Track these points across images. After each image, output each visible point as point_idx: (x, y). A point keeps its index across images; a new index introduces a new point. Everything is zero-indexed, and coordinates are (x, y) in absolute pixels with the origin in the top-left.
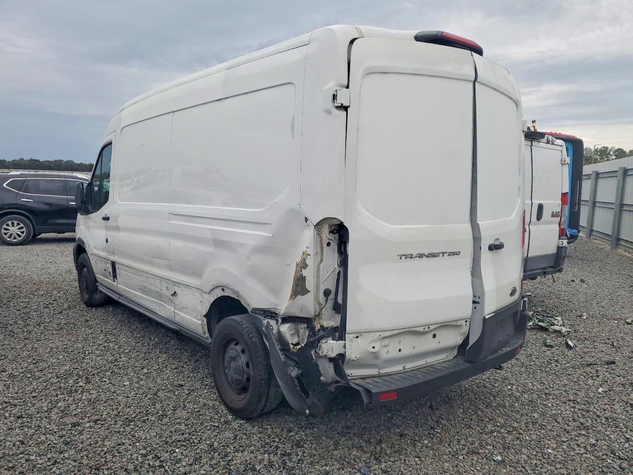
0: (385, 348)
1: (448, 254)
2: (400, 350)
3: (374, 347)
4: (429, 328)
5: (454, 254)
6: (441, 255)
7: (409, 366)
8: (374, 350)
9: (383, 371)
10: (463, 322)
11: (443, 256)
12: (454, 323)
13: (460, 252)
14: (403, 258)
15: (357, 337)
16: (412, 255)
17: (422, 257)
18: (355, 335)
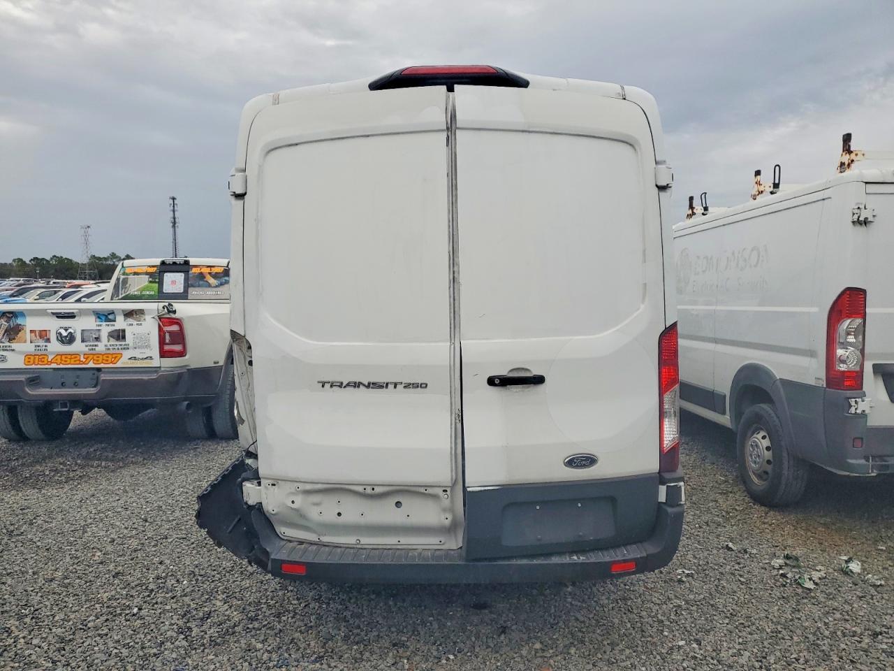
0: (316, 507)
1: (403, 385)
2: (339, 514)
3: (293, 502)
4: (373, 489)
5: (416, 386)
6: (391, 387)
7: (367, 540)
8: (293, 506)
9: (325, 539)
10: (439, 491)
11: (395, 387)
12: (422, 490)
13: (427, 385)
14: (327, 386)
15: (273, 485)
16: (342, 383)
17: (359, 387)
18: (271, 482)
